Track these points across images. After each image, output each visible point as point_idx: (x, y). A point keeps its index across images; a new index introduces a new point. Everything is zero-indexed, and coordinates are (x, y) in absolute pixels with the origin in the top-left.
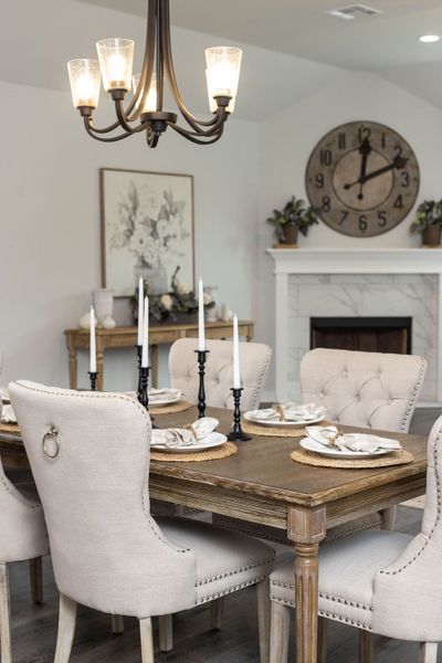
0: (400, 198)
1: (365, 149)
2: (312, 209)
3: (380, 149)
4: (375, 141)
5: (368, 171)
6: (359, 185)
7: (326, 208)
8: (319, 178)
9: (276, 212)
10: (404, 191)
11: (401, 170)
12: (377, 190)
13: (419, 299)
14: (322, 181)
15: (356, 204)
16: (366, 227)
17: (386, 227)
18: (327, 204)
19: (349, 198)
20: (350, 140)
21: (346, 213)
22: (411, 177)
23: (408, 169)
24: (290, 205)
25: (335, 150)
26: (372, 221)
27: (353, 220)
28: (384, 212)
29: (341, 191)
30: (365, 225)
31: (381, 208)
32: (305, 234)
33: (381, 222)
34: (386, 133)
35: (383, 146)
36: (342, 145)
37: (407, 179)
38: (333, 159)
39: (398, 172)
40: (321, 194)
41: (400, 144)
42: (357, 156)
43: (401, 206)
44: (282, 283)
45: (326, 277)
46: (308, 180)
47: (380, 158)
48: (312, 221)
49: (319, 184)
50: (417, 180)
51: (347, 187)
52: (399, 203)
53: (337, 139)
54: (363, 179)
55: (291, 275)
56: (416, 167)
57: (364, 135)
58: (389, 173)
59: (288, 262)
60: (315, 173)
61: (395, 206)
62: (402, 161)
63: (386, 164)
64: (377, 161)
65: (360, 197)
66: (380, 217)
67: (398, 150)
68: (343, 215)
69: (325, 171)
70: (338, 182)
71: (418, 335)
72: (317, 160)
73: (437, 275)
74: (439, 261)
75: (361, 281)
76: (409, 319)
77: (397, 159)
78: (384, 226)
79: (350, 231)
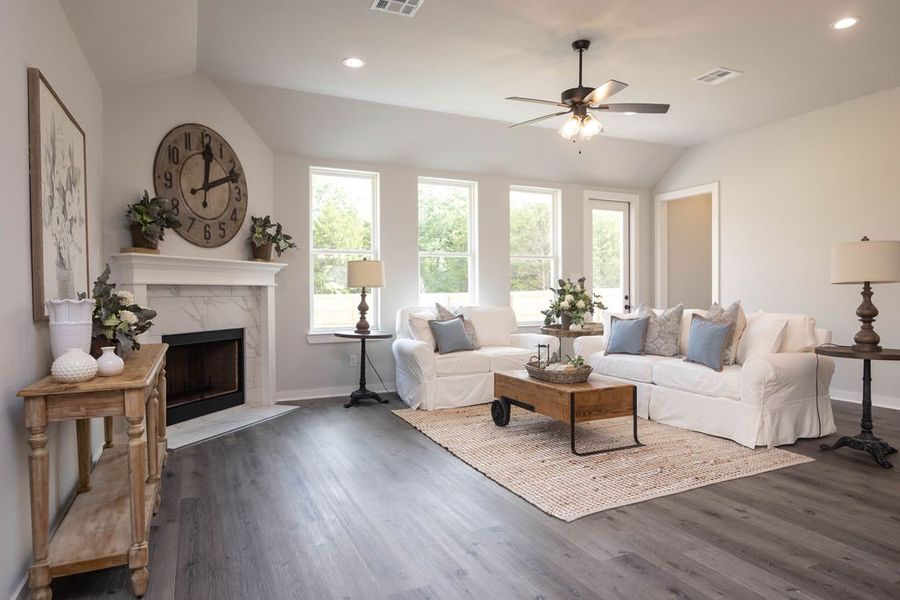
0: (235, 211)
1: (207, 155)
3: (219, 160)
4: (214, 149)
5: (212, 179)
6: (203, 191)
7: (176, 210)
8: (168, 176)
10: (237, 205)
11: (235, 184)
12: (217, 200)
13: (249, 310)
14: (171, 180)
15: (201, 211)
16: (209, 238)
17: (226, 238)
18: (176, 207)
19: (195, 204)
20: (195, 142)
21: (194, 220)
22: (242, 193)
23: (240, 184)
25: (182, 149)
26: (215, 232)
27: (199, 226)
28: (224, 224)
29: (188, 195)
30: (209, 234)
31: (221, 219)
32: (162, 239)
33: (221, 232)
34: (222, 143)
35: (221, 157)
36: (188, 146)
37: (239, 193)
38: (180, 157)
39: (233, 185)
40: (170, 194)
41: (233, 158)
42: (200, 159)
43: (235, 220)
44: (142, 295)
45: (177, 288)
46: (155, 176)
47: (219, 168)
48: (164, 226)
49: (168, 183)
50: (246, 195)
51: (193, 192)
52: (234, 218)
53: (184, 136)
54: (207, 186)
55: (150, 287)
56: (245, 184)
57: (206, 141)
58: (226, 185)
59: (145, 271)
60: (164, 170)
61: (232, 219)
62: (235, 175)
63: (223, 175)
64: (218, 171)
65: (205, 204)
66: (221, 229)
67: (232, 164)
68: (191, 221)
69: (174, 169)
70: (185, 186)
71: (249, 345)
72: (164, 155)
73: (265, 288)
74: (263, 274)
75: (206, 293)
76: (241, 331)
77: (232, 171)
78: (224, 239)
79: (197, 240)
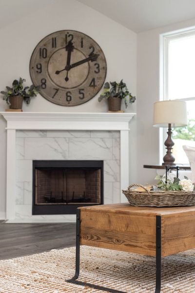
0: (93, 80)
1: (70, 47)
2: (34, 87)
3: (80, 48)
4: (76, 42)
5: (72, 63)
6: (66, 71)
7: (44, 86)
8: (39, 66)
9: (7, 87)
10: (96, 76)
11: (95, 62)
12: (77, 75)
13: (108, 148)
14: (41, 68)
15: (64, 84)
16: (71, 100)
17: (85, 99)
18: (44, 84)
19: (59, 80)
20: (59, 42)
21: (57, 90)
22: (101, 67)
23: (99, 61)
24: (15, 83)
25: (49, 48)
26: (75, 95)
27: (62, 95)
28: (83, 90)
29: (54, 75)
31: (81, 87)
32: (28, 103)
33: (81, 96)
34: (83, 37)
35: (82, 47)
36: (54, 44)
37: (98, 67)
38: (48, 54)
39: (92, 64)
40: (40, 77)
41: (93, 45)
42: (64, 53)
43: (94, 86)
44: (12, 136)
46: (31, 68)
47: (79, 54)
48: (33, 94)
49: (39, 71)
50: (105, 69)
51: (58, 73)
52: (93, 84)
53: (51, 41)
54: (69, 67)
55: (17, 130)
56: (105, 60)
57: (69, 39)
58: (86, 64)
59: (16, 121)
60: (36, 64)
61: (90, 85)
62: (95, 56)
63: (84, 58)
64: (76, 56)
65: (67, 79)
66: (80, 93)
67: (92, 49)
68: (56, 91)
69: (43, 62)
70: (51, 69)
71: (107, 173)
72: (37, 54)
73: (119, 131)
74: (120, 122)
75: (67, 135)
76: (102, 162)
77: (91, 55)
78: (83, 99)
79: (60, 102)
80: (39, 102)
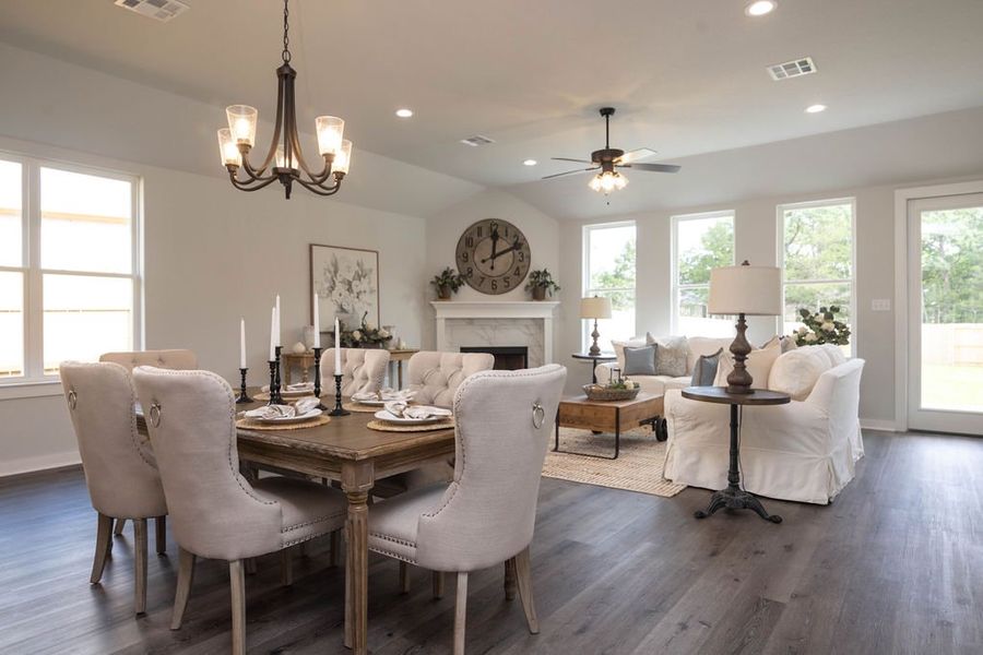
0: (518, 269)
1: (495, 237)
2: (461, 276)
3: (504, 237)
4: (501, 231)
5: (497, 251)
6: (491, 260)
7: (470, 275)
8: (465, 255)
9: (436, 277)
10: (520, 264)
11: (519, 251)
12: (503, 264)
13: (532, 335)
14: (467, 257)
15: (489, 272)
16: (496, 288)
17: (511, 288)
18: (471, 272)
19: (485, 268)
20: (484, 231)
21: (483, 279)
22: (525, 256)
23: (523, 250)
24: (445, 273)
25: (475, 237)
26: (501, 284)
27: (487, 283)
28: (508, 278)
29: (479, 264)
30: (497, 286)
31: (506, 276)
32: (456, 292)
33: (506, 284)
34: (508, 226)
35: (507, 235)
36: (479, 234)
37: (522, 256)
38: (474, 243)
39: (517, 252)
40: (466, 266)
41: (517, 234)
42: (490, 242)
43: (519, 274)
44: (441, 325)
45: (471, 321)
46: (457, 257)
47: (504, 243)
48: (461, 284)
49: (465, 260)
50: (529, 257)
51: (483, 261)
52: (517, 272)
53: (477, 230)
54: (494, 256)
55: (447, 319)
56: (528, 249)
57: (494, 228)
58: (511, 253)
59: (444, 311)
60: (462, 252)
61: (515, 274)
62: (519, 245)
63: (508, 247)
64: (502, 245)
65: (492, 268)
66: (505, 281)
67: (516, 238)
68: (481, 279)
69: (469, 251)
70: (477, 259)
71: (532, 359)
72: (463, 243)
73: (543, 319)
74: (545, 310)
75: (494, 323)
76: (526, 348)
77: (516, 243)
78: (508, 288)
79: (486, 290)
80: (466, 291)
